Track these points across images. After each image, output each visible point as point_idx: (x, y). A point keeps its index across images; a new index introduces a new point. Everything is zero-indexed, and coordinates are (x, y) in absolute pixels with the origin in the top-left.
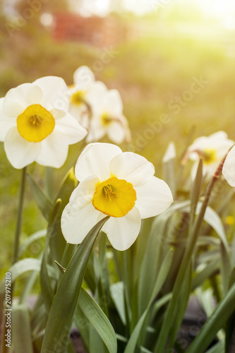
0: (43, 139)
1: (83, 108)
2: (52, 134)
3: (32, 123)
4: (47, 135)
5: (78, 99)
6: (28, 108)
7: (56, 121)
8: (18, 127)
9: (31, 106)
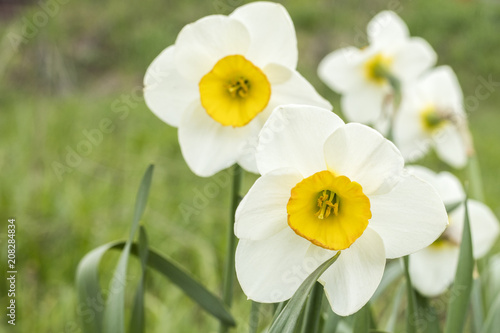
3: (228, 91)
7: (273, 88)
9: (226, 59)
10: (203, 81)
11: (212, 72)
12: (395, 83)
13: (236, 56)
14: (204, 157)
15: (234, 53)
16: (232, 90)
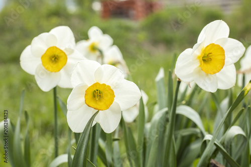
0: (61, 69)
1: (97, 53)
2: (66, 65)
3: (51, 59)
4: (63, 67)
5: (94, 48)
6: (47, 50)
7: (68, 57)
8: (43, 64)
9: (50, 48)
10: (42, 57)
11: (45, 53)
12: (101, 52)
13: (53, 47)
14: (45, 85)
15: (52, 46)
16: (53, 59)
